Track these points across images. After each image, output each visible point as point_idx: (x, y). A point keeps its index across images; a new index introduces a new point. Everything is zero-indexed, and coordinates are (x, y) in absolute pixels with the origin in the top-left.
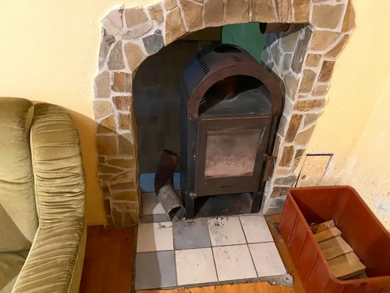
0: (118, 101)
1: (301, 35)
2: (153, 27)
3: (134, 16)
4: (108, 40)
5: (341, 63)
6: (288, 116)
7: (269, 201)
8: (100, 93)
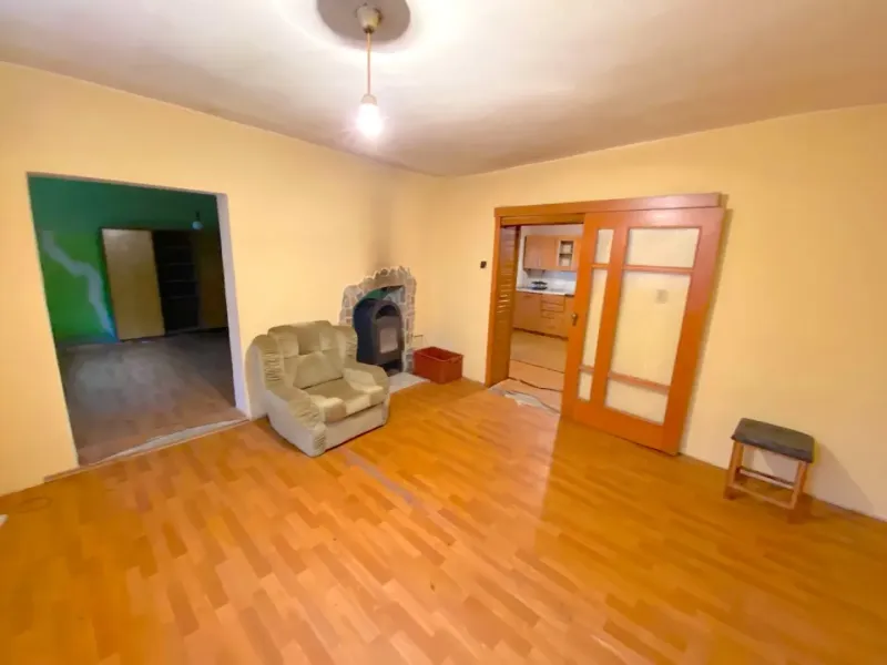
0: (348, 321)
1: (401, 289)
2: (360, 291)
3: (354, 287)
4: (345, 297)
5: (416, 296)
6: (405, 321)
7: (405, 362)
8: (341, 318)
